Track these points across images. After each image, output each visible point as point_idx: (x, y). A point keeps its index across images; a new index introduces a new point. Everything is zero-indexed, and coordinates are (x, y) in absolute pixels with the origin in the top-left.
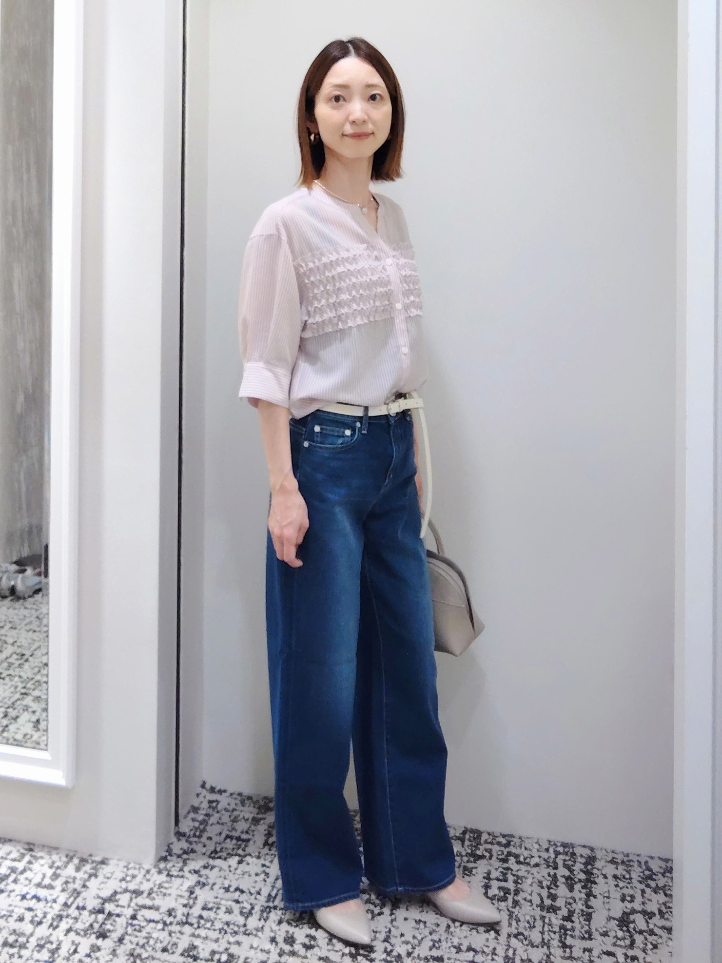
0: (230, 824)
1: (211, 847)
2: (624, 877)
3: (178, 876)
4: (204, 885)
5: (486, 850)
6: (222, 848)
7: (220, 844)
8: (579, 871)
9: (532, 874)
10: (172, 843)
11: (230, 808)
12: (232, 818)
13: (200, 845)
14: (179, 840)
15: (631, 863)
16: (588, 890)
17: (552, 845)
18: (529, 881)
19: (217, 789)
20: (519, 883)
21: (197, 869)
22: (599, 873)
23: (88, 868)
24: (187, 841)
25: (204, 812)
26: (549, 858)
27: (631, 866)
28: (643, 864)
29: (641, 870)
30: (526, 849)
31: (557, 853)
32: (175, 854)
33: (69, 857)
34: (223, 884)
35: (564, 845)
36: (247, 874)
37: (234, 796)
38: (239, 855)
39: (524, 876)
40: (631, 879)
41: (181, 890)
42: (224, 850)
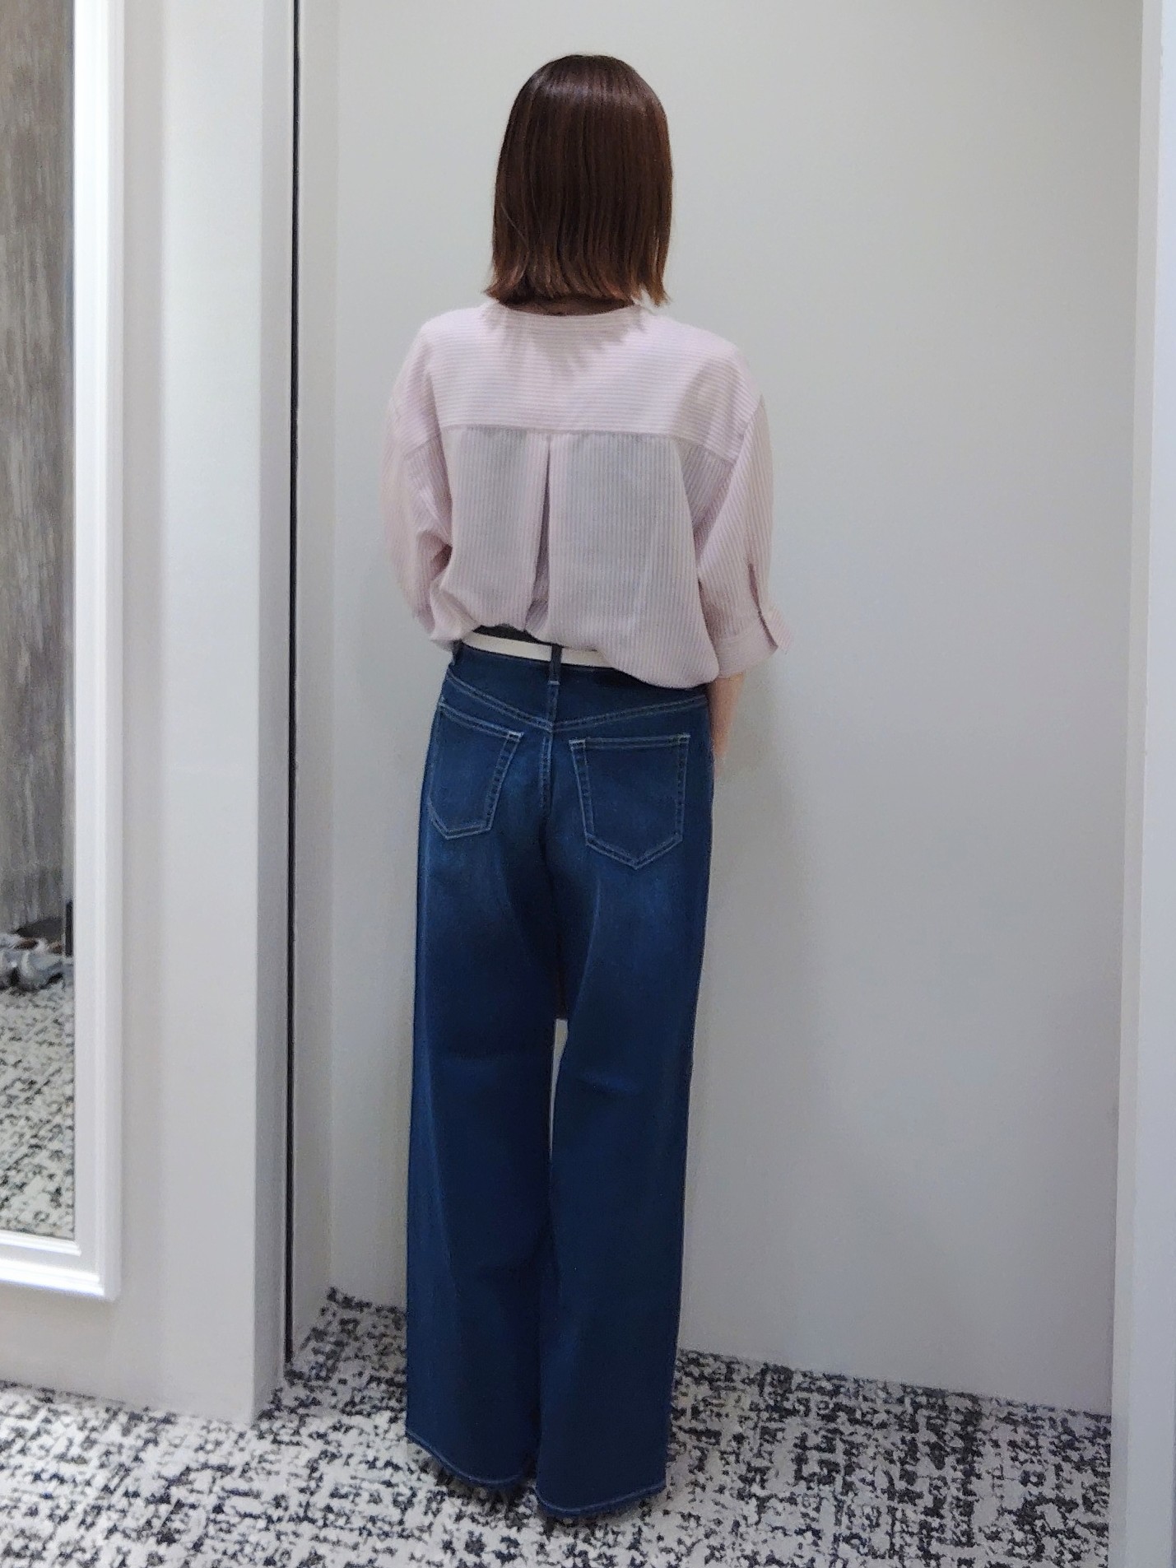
0: (375, 1358)
1: (344, 1395)
2: (1027, 1445)
3: (291, 1443)
4: (334, 1456)
5: (799, 1401)
6: (364, 1398)
7: (360, 1390)
8: (952, 1435)
9: (874, 1439)
10: (281, 1390)
11: (377, 1333)
12: (381, 1347)
13: (327, 1393)
14: (292, 1384)
15: (1040, 1423)
16: (967, 1466)
17: (908, 1393)
18: (871, 1451)
19: (356, 1300)
20: (853, 1454)
21: (322, 1431)
22: (984, 1438)
23: (142, 1429)
24: (305, 1386)
25: (332, 1339)
26: (903, 1413)
27: (1038, 1427)
28: (1058, 1423)
29: (1056, 1434)
30: (865, 1399)
31: (917, 1406)
32: (286, 1407)
33: (111, 1413)
34: (365, 1456)
35: (929, 1393)
37: (384, 1313)
38: (392, 1409)
39: (861, 1444)
40: (1038, 1447)
41: (296, 1466)
42: (366, 1400)
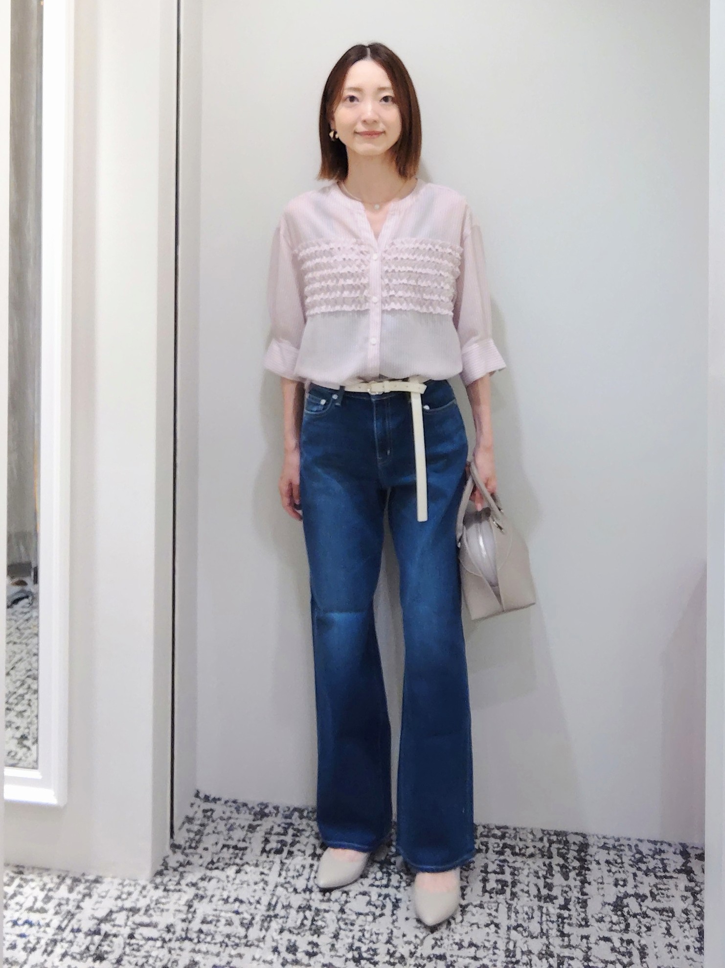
0: (226, 833)
1: (207, 858)
2: (616, 863)
3: (175, 890)
4: (202, 897)
5: (482, 843)
6: (219, 859)
7: (217, 854)
8: (573, 858)
9: (528, 864)
10: (168, 857)
11: (225, 816)
12: (228, 826)
13: (197, 857)
14: (174, 852)
15: (622, 848)
16: (582, 877)
17: (545, 835)
18: (526, 872)
19: (212, 797)
20: (515, 875)
21: (194, 881)
22: (592, 859)
23: (81, 888)
24: (183, 853)
25: (199, 822)
26: (543, 847)
27: (622, 850)
28: (633, 848)
29: (632, 854)
30: (521, 839)
31: (551, 842)
32: (171, 867)
33: (61, 878)
34: (222, 896)
35: (557, 834)
36: (246, 883)
37: (229, 804)
38: (237, 865)
39: (520, 867)
40: (622, 863)
41: (179, 905)
42: (221, 860)
